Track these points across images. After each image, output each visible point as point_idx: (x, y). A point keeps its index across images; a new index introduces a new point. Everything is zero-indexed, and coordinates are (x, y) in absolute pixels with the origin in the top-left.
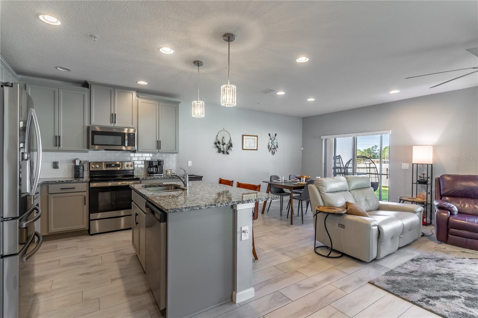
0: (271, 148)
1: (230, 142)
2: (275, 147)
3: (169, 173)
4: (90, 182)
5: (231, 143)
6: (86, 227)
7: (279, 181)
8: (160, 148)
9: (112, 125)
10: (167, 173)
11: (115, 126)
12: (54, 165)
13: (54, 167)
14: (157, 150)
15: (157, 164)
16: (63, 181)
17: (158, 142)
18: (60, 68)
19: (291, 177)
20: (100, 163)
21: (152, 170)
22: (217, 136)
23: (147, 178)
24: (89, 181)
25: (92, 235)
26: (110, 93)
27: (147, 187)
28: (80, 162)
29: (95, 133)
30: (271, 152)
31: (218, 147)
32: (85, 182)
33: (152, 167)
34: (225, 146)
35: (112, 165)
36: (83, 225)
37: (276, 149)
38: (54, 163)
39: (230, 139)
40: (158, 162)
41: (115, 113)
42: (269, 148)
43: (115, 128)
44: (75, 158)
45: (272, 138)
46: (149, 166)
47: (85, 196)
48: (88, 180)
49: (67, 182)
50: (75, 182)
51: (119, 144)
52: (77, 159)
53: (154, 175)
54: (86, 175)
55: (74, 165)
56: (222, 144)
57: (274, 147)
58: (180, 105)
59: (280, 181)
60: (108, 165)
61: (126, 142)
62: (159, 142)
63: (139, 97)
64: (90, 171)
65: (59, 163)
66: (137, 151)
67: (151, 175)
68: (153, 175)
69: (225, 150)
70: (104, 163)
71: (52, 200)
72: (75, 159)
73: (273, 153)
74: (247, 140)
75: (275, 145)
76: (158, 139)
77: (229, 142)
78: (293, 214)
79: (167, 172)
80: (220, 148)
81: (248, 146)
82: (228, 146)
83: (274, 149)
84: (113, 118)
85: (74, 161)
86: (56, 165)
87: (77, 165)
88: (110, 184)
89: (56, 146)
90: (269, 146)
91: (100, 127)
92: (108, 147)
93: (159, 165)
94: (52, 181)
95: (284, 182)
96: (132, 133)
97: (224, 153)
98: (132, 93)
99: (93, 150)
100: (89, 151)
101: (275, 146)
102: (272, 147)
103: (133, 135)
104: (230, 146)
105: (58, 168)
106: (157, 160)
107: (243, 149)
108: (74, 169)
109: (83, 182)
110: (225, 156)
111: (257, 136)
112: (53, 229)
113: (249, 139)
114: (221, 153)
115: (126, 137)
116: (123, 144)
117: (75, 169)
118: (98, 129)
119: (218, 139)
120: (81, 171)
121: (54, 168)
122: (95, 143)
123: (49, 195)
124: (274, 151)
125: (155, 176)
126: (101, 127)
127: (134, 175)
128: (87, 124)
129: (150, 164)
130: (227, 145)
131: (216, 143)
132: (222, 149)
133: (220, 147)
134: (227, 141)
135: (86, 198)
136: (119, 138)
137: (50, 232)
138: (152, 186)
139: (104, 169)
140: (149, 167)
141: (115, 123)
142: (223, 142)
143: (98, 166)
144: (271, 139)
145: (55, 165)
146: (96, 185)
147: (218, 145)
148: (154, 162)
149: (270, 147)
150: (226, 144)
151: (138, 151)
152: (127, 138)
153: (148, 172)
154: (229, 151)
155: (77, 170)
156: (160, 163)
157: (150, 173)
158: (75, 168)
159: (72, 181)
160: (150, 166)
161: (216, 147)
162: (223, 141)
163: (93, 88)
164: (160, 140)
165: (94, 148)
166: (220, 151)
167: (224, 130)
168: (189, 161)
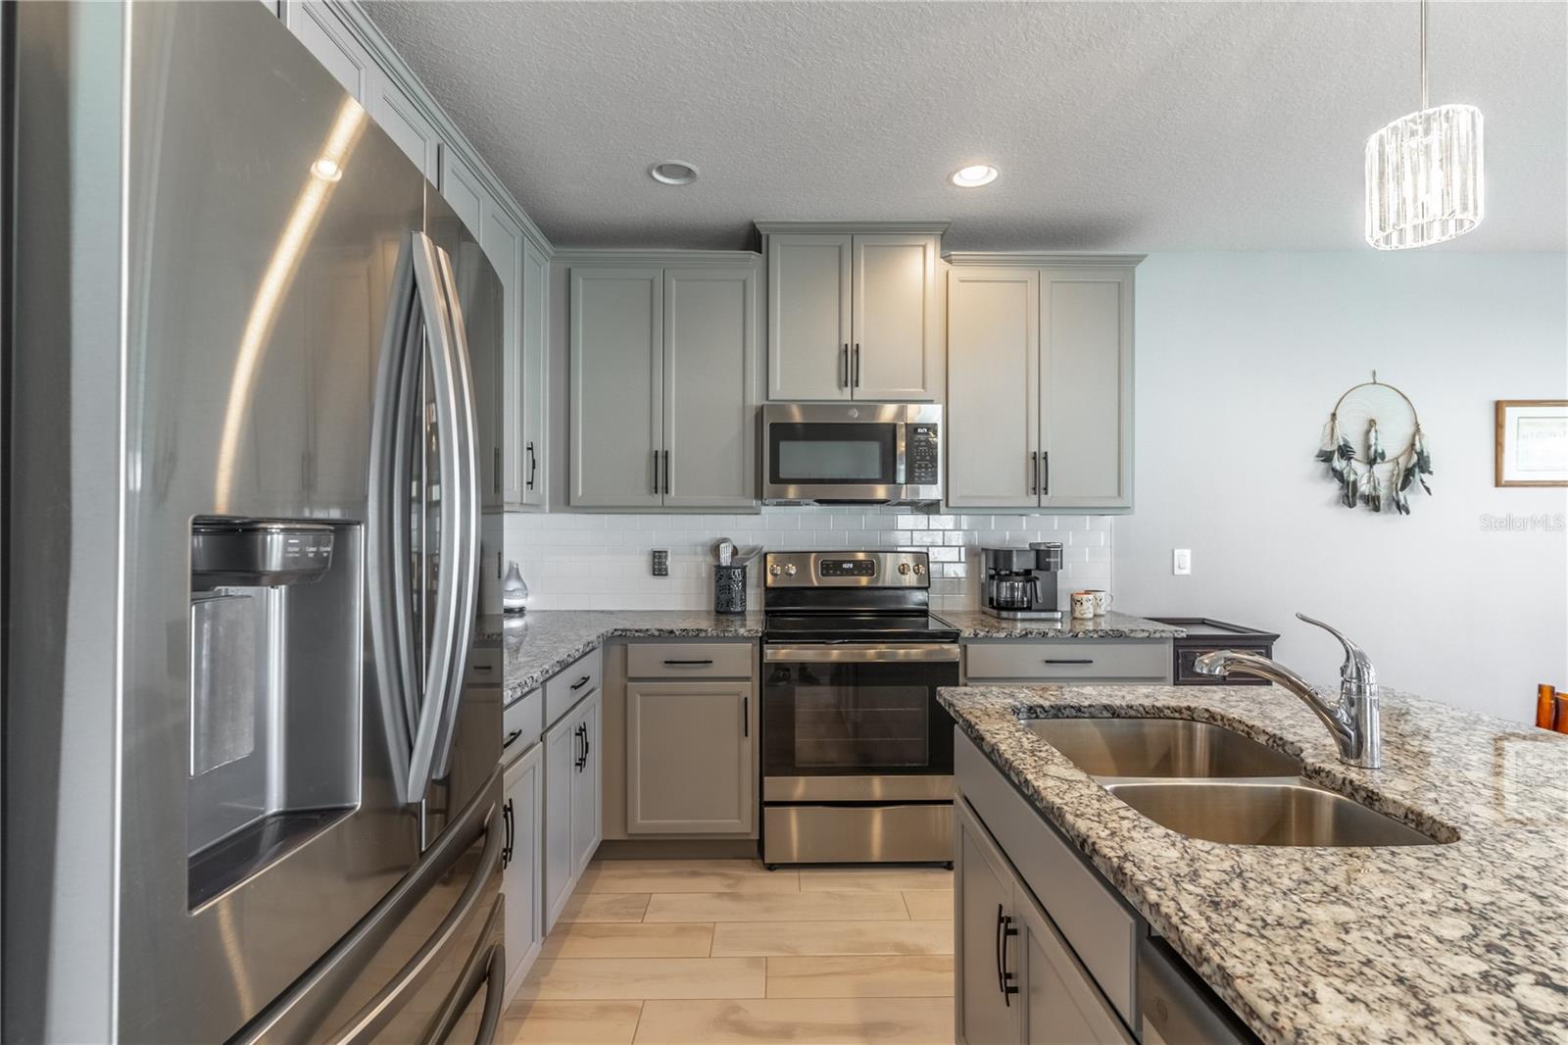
1: (1413, 445)
3: (1087, 610)
4: (766, 639)
5: (1420, 454)
6: (749, 830)
8: (1046, 489)
9: (846, 394)
10: (1078, 607)
11: (855, 398)
12: (654, 564)
13: (654, 571)
14: (1033, 500)
15: (1031, 565)
16: (672, 632)
17: (1034, 458)
18: (661, 169)
20: (800, 557)
21: (1005, 594)
22: (1334, 415)
23: (994, 634)
24: (760, 635)
25: (771, 867)
26: (837, 258)
27: (1037, 717)
28: (735, 551)
29: (784, 432)
31: (1339, 475)
32: (746, 639)
33: (1002, 578)
34: (1382, 471)
35: (845, 566)
36: (739, 818)
38: (654, 557)
39: (1410, 430)
40: (1033, 555)
41: (855, 343)
43: (856, 407)
44: (719, 536)
46: (993, 572)
47: (746, 699)
48: (757, 632)
49: (687, 636)
50: (712, 637)
51: (872, 477)
52: (725, 540)
53: (1020, 615)
54: (754, 601)
55: (716, 564)
56: (1362, 457)
58: (1141, 271)
60: (828, 565)
61: (901, 468)
62: (1042, 462)
63: (950, 262)
64: (768, 589)
65: (669, 553)
66: (942, 504)
67: (1004, 614)
68: (1011, 614)
69: (1383, 492)
70: (813, 555)
71: (637, 703)
72: (718, 541)
74: (1525, 430)
76: (1034, 448)
77: (1407, 446)
79: (1075, 602)
80: (1355, 483)
81: (1534, 462)
82: (1402, 466)
84: (849, 360)
85: (715, 550)
86: (660, 563)
87: (724, 565)
88: (835, 652)
89: (656, 492)
91: (803, 405)
92: (831, 492)
93: (1038, 567)
94: (637, 631)
96: (922, 425)
97: (1377, 509)
98: (924, 247)
99: (778, 504)
100: (763, 508)
104: (1416, 466)
105: (666, 575)
106: (1030, 544)
107: (1500, 483)
108: (714, 582)
109: (737, 639)
110: (1385, 523)
112: (642, 819)
114: (1360, 504)
115: (901, 446)
116: (888, 476)
117: (719, 578)
118: (797, 417)
119: (1338, 432)
120: (737, 587)
121: (654, 575)
122: (782, 476)
123: (629, 684)
125: (1023, 620)
126: (806, 406)
127: (930, 609)
128: (755, 399)
129: (996, 563)
130: (1396, 460)
131: (1326, 457)
132: (1364, 488)
133: (1352, 478)
134: (1392, 442)
135: (749, 705)
136: (874, 448)
137: (631, 831)
138: (1067, 712)
139: (816, 584)
140: (992, 577)
141: (857, 385)
142: (1369, 447)
143: (793, 571)
145: (658, 565)
146: (787, 654)
147: (1339, 464)
148: (1015, 552)
150: (1389, 456)
151: (947, 506)
152: (903, 449)
153: (991, 600)
154: (1405, 496)
155: (723, 582)
156: (1044, 558)
157: (999, 608)
158: (716, 574)
159: (703, 634)
160: (998, 574)
161: (1325, 476)
162: (1372, 441)
163: (777, 248)
164: (1043, 450)
165: (781, 495)
166: (1350, 495)
167: (1378, 381)
168: (1176, 552)
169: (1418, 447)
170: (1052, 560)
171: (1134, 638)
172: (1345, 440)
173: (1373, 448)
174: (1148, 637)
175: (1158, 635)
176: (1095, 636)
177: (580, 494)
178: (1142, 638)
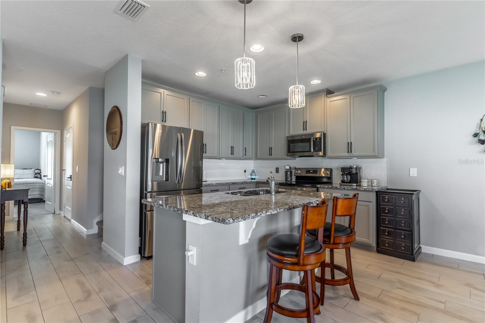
8: (351, 152)
9: (305, 132)
12: (276, 170)
13: (276, 172)
15: (349, 172)
20: (301, 169)
22: (482, 120)
23: (325, 187)
28: (290, 167)
31: (482, 142)
35: (311, 171)
40: (349, 168)
41: (306, 120)
43: (304, 135)
52: (288, 165)
55: (285, 170)
60: (307, 171)
61: (312, 147)
62: (351, 145)
64: (295, 176)
70: (304, 169)
76: (348, 141)
86: (278, 170)
96: (318, 138)
98: (321, 95)
103: (320, 139)
105: (278, 172)
115: (312, 143)
118: (292, 138)
119: (482, 125)
122: (291, 151)
126: (294, 136)
128: (287, 135)
136: (308, 144)
139: (305, 175)
141: (307, 130)
143: (299, 172)
147: (482, 136)
151: (327, 157)
153: (343, 180)
155: (286, 174)
156: (351, 170)
164: (351, 142)
168: (411, 169)
170: (353, 170)
171: (361, 190)
174: (365, 190)
175: (367, 190)
176: (350, 189)
177: (259, 156)
178: (363, 190)
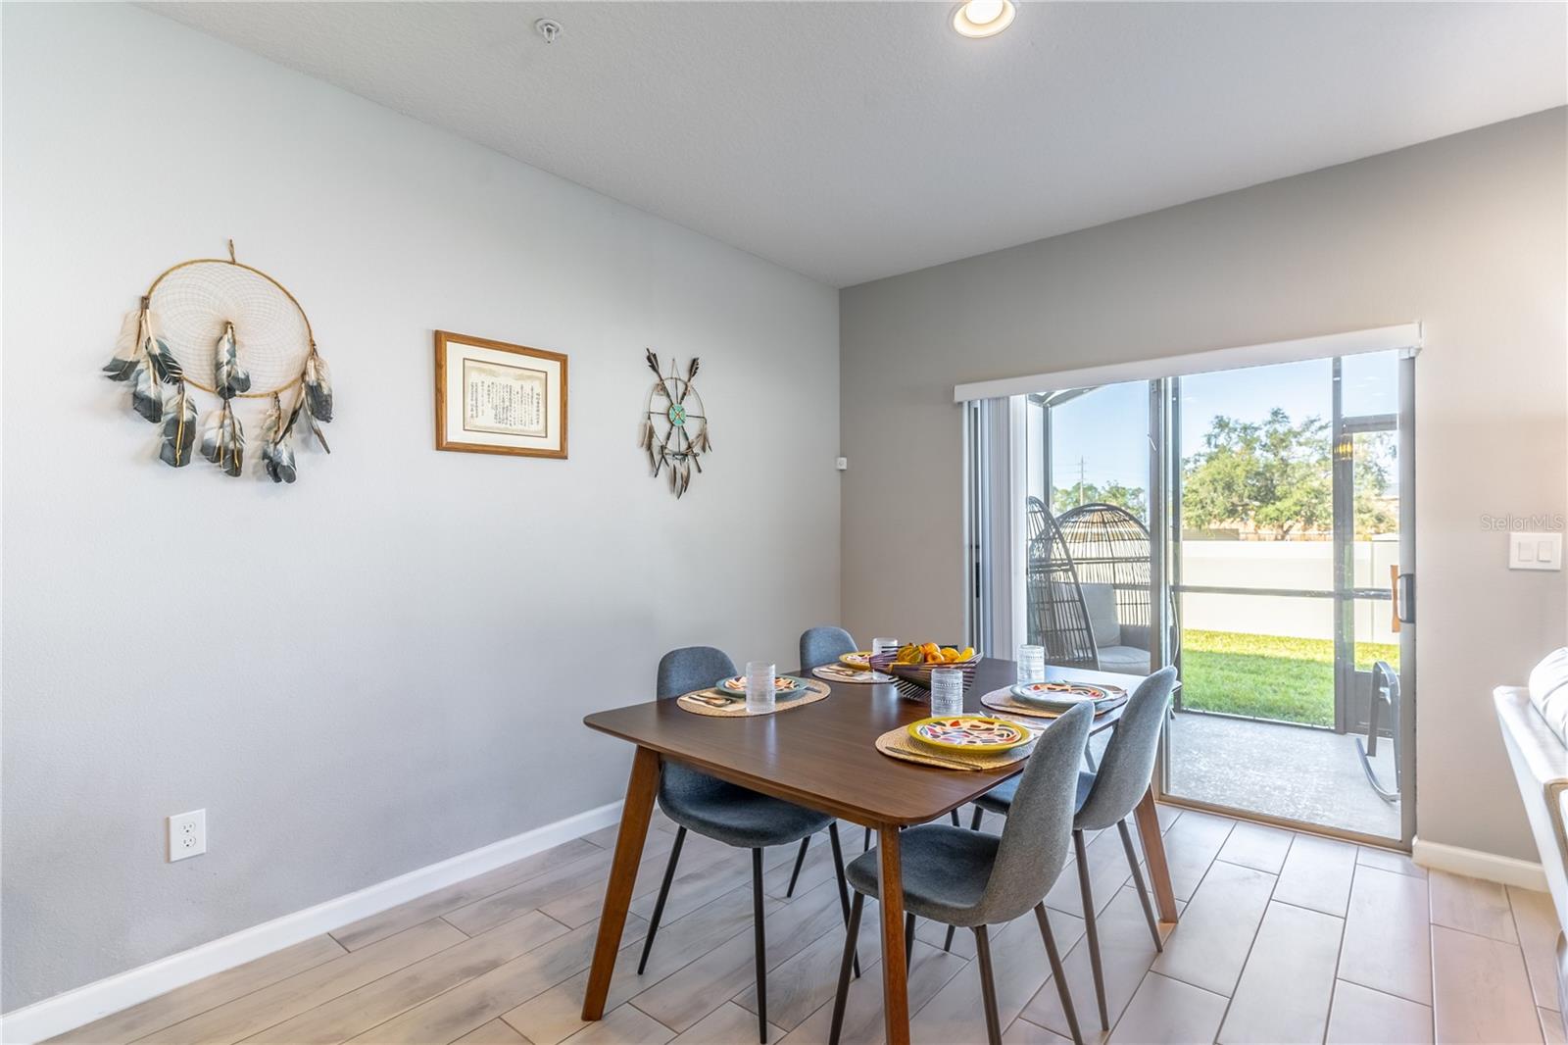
0: (663, 448)
1: (304, 373)
2: (690, 447)
5: (316, 389)
7: (733, 697)
19: (815, 652)
22: (145, 302)
30: (664, 472)
31: (151, 410)
34: (249, 412)
37: (695, 456)
39: (304, 350)
42: (649, 447)
45: (669, 384)
56: (206, 380)
57: (684, 447)
59: (747, 708)
69: (251, 447)
73: (680, 484)
74: (474, 377)
75: (692, 428)
77: (295, 374)
78: (858, 975)
80: (189, 424)
81: (486, 419)
82: (285, 406)
83: (685, 455)
90: (651, 433)
95: (778, 714)
97: (235, 471)
101: (692, 437)
102: (672, 446)
104: (309, 406)
107: (440, 445)
110: (251, 491)
111: (563, 360)
113: (492, 373)
114: (199, 462)
119: (150, 330)
124: (682, 470)
130: (273, 394)
131: (123, 373)
132: (210, 431)
133: (187, 415)
134: (266, 366)
142: (218, 366)
144: (662, 388)
147: (148, 384)
149: (656, 444)
150: (261, 383)
154: (290, 453)
161: (123, 407)
162: (224, 357)
166: (179, 444)
167: (238, 261)
169: (312, 378)
172: (162, 346)
173: (225, 369)
